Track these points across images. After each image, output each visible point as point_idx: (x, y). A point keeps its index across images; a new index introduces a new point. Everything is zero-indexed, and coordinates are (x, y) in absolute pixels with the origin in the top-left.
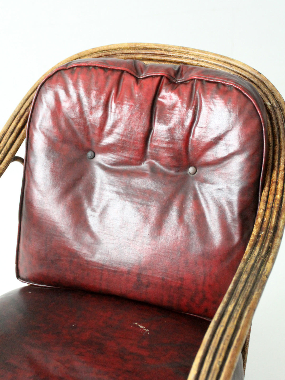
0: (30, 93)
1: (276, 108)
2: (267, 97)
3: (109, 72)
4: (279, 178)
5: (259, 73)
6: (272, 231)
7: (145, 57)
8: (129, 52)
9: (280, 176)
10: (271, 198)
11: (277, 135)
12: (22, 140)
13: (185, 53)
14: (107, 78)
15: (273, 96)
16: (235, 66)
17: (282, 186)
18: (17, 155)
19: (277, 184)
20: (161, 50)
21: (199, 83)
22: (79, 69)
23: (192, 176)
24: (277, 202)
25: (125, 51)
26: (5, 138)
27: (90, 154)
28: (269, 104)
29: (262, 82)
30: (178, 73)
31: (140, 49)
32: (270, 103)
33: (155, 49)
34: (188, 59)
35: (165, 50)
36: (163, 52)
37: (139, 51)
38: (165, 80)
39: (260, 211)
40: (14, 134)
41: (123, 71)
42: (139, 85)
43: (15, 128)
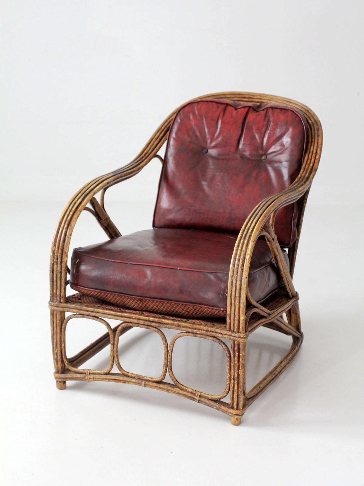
0: (168, 118)
1: (314, 123)
2: (310, 118)
3: (219, 105)
4: (313, 157)
5: (306, 106)
6: (305, 179)
7: (239, 99)
8: (229, 96)
9: (313, 156)
10: (307, 166)
11: (313, 137)
12: (163, 143)
13: (263, 97)
14: (218, 107)
15: (313, 118)
16: (292, 103)
17: (314, 160)
18: (158, 154)
19: (311, 160)
20: (249, 95)
21: (271, 109)
22: (201, 103)
23: (264, 160)
24: (310, 168)
25: (227, 96)
26: (153, 141)
27: (204, 151)
28: (310, 122)
29: (308, 111)
30: (259, 107)
31: (236, 94)
32: (311, 121)
33: (246, 95)
34: (265, 99)
35: (252, 95)
36: (250, 96)
37: (236, 96)
38: (251, 109)
39: (301, 172)
40: (158, 140)
41: (227, 105)
42: (236, 111)
43: (159, 136)
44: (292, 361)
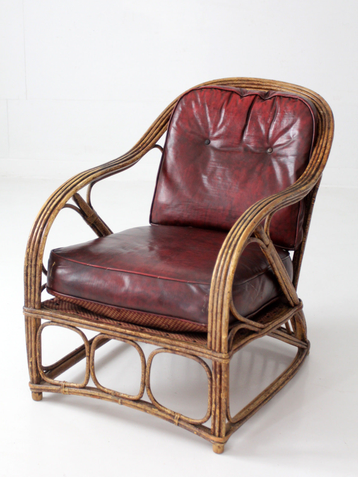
0: (170, 106)
1: (326, 114)
2: (321, 108)
3: (223, 92)
4: (321, 151)
5: (318, 95)
6: (311, 176)
7: (247, 86)
8: (237, 82)
9: (322, 150)
10: (314, 162)
11: (324, 129)
12: (163, 133)
13: (273, 83)
14: (222, 95)
15: (325, 108)
16: (304, 91)
17: (322, 155)
18: (157, 143)
19: (319, 154)
20: (258, 81)
21: (278, 98)
22: (205, 89)
23: (269, 154)
24: (317, 164)
25: (235, 82)
26: (152, 130)
27: (207, 142)
28: (321, 112)
29: (320, 100)
30: (267, 94)
31: (244, 81)
32: (323, 111)
33: (255, 81)
34: (275, 87)
35: (261, 82)
36: (259, 83)
37: (244, 82)
38: (258, 97)
39: (307, 168)
40: (158, 129)
41: (232, 92)
42: (242, 100)
43: (159, 125)
44: (292, 376)
